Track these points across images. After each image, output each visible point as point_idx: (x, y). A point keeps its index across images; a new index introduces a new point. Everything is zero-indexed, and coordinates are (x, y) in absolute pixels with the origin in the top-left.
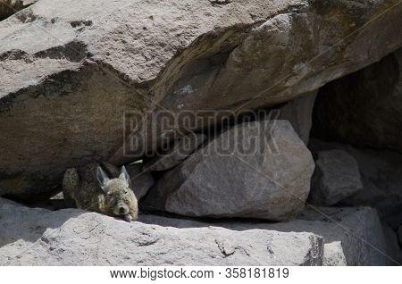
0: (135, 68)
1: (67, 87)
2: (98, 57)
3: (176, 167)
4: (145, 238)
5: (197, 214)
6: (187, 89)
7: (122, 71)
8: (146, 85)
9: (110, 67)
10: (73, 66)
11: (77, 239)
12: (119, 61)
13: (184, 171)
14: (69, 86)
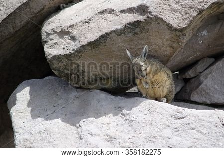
0: (175, 21)
1: (138, 30)
2: (155, 14)
3: (197, 76)
4: (179, 115)
5: (208, 102)
6: (204, 33)
7: (168, 22)
8: (182, 30)
9: (162, 19)
10: (141, 18)
11: (141, 115)
12: (167, 16)
13: (202, 78)
14: (139, 30)
